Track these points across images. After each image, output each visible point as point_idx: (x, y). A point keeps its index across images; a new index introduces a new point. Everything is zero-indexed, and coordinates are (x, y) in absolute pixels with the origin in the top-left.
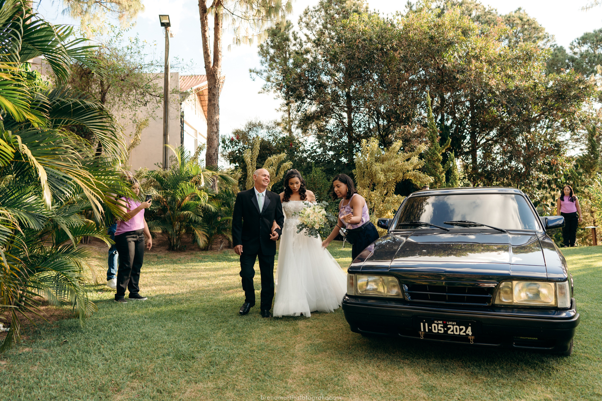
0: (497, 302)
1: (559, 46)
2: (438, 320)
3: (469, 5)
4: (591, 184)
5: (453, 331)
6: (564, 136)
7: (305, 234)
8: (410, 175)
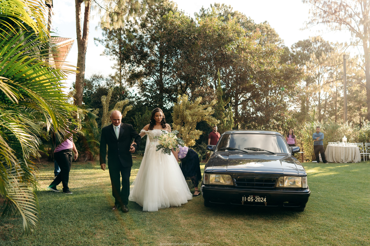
0: (277, 186)
1: (286, 46)
2: (251, 195)
3: (239, 16)
4: (302, 129)
5: (257, 200)
6: (287, 99)
7: (162, 152)
8: (206, 118)
